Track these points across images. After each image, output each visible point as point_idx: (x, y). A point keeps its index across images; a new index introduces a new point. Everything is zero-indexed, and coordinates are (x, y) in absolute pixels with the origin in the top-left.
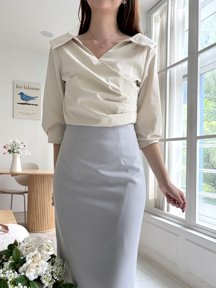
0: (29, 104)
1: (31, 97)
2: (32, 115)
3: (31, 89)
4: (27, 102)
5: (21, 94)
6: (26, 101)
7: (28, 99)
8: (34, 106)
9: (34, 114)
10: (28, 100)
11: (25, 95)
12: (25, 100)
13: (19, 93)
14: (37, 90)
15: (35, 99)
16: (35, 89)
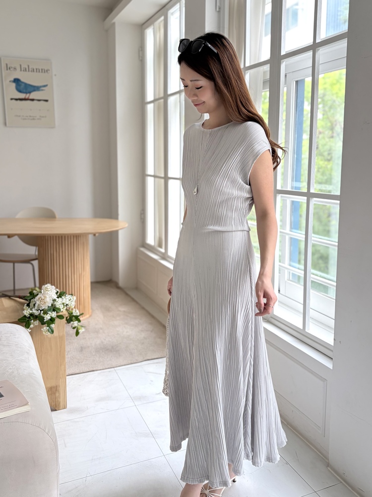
0: (33, 100)
2: (38, 119)
3: (34, 71)
4: (27, 96)
5: (17, 81)
6: (26, 93)
7: (29, 90)
8: (42, 102)
9: (43, 117)
11: (23, 83)
12: (24, 93)
13: (12, 79)
14: (45, 72)
15: (42, 90)
16: (41, 71)
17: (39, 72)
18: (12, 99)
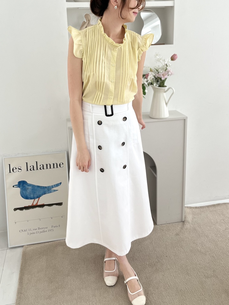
0: (42, 206)
1: (46, 187)
4: (35, 202)
5: (22, 184)
6: (34, 198)
7: (38, 193)
8: (54, 206)
10: (39, 197)
11: (30, 185)
12: (31, 199)
14: (57, 167)
15: (55, 191)
16: (52, 166)
17: (50, 168)
18: (15, 209)
